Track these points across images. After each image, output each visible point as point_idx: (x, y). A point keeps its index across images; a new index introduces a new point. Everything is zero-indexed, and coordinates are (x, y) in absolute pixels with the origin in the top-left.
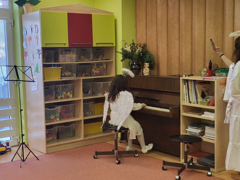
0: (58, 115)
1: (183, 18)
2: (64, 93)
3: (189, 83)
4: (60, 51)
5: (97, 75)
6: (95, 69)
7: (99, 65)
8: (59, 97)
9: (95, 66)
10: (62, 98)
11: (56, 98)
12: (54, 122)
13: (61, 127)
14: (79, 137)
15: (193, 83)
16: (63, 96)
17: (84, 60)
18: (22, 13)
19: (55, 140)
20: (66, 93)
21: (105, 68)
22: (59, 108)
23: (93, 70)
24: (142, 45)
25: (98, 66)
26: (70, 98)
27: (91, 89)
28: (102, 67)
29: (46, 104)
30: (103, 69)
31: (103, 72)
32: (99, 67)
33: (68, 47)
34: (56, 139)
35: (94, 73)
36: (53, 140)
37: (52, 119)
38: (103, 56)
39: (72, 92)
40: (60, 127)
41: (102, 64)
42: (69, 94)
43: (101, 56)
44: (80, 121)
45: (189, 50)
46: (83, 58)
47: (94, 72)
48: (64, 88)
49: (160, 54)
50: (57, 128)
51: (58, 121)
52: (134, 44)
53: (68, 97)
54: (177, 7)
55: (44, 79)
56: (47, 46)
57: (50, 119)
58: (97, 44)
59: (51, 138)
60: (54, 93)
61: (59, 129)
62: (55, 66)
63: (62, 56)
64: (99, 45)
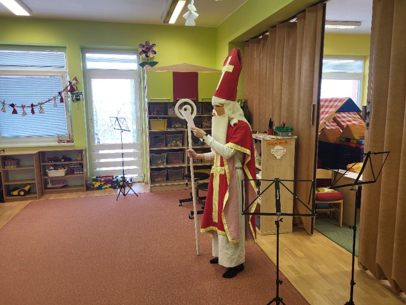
0: (165, 160)
2: (174, 142)
4: (168, 106)
5: (207, 127)
6: (205, 122)
8: (169, 145)
9: (206, 120)
10: (172, 146)
11: (166, 146)
12: (160, 165)
13: (170, 171)
16: (173, 144)
20: (176, 142)
22: (166, 154)
26: (179, 146)
33: (173, 101)
34: (165, 180)
35: (205, 126)
36: (162, 181)
39: (182, 141)
40: (168, 170)
42: (178, 143)
48: (174, 138)
50: (165, 171)
55: (150, 129)
56: (152, 101)
57: (157, 163)
58: (202, 99)
59: (160, 179)
60: (165, 141)
61: (167, 172)
62: (160, 118)
63: (170, 110)
64: (204, 101)
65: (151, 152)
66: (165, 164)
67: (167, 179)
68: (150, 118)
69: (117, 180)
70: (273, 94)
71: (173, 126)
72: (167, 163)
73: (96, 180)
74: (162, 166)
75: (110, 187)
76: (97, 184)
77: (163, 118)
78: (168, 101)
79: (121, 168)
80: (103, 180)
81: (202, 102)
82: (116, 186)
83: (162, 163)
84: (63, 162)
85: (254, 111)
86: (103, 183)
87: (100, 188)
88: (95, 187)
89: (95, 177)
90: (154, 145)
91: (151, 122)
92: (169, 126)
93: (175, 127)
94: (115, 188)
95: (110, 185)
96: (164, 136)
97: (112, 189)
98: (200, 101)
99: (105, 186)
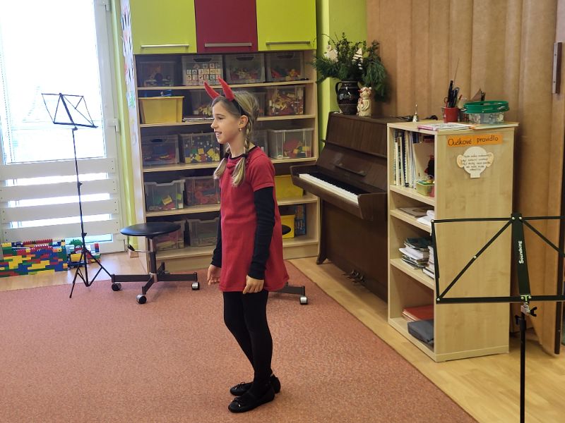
0: (180, 197)
2: (201, 151)
4: (183, 63)
5: (279, 112)
6: (274, 100)
8: (188, 160)
9: (276, 95)
10: (194, 162)
12: (170, 210)
13: (192, 223)
16: (198, 158)
17: (247, 81)
19: (179, 248)
20: (206, 151)
21: (300, 98)
22: (183, 181)
23: (270, 102)
25: (284, 93)
26: (214, 161)
27: (266, 144)
28: (293, 96)
30: (297, 99)
31: (296, 108)
32: (285, 97)
33: (196, 52)
34: (182, 246)
35: (273, 109)
36: (174, 247)
37: (165, 204)
38: (298, 71)
39: (219, 149)
40: (189, 221)
41: (293, 90)
42: (211, 153)
43: (293, 70)
46: (244, 76)
47: (272, 107)
48: (200, 141)
50: (182, 223)
51: (181, 210)
53: (210, 160)
55: (141, 122)
56: (145, 52)
57: (161, 204)
58: (268, 44)
59: (169, 243)
60: (177, 150)
61: (187, 225)
62: (166, 93)
63: (189, 72)
64: (273, 48)
65: (147, 177)
66: (181, 206)
67: (187, 242)
68: (141, 94)
69: (64, 250)
70: (449, 23)
71: (196, 112)
72: (186, 204)
73: (8, 252)
74: (173, 212)
75: (48, 268)
76: (15, 261)
77: (174, 93)
78: (183, 51)
79: (77, 220)
80: (28, 250)
81: (265, 53)
82: (61, 263)
83: (174, 203)
85: (399, 69)
86: (28, 258)
87: (22, 270)
88: (10, 267)
89: (9, 244)
90: (153, 159)
91: (144, 103)
92: (188, 112)
93: (201, 115)
94: (59, 268)
95: (47, 263)
96: (176, 138)
97: (53, 271)
98: (262, 47)
99: (35, 266)
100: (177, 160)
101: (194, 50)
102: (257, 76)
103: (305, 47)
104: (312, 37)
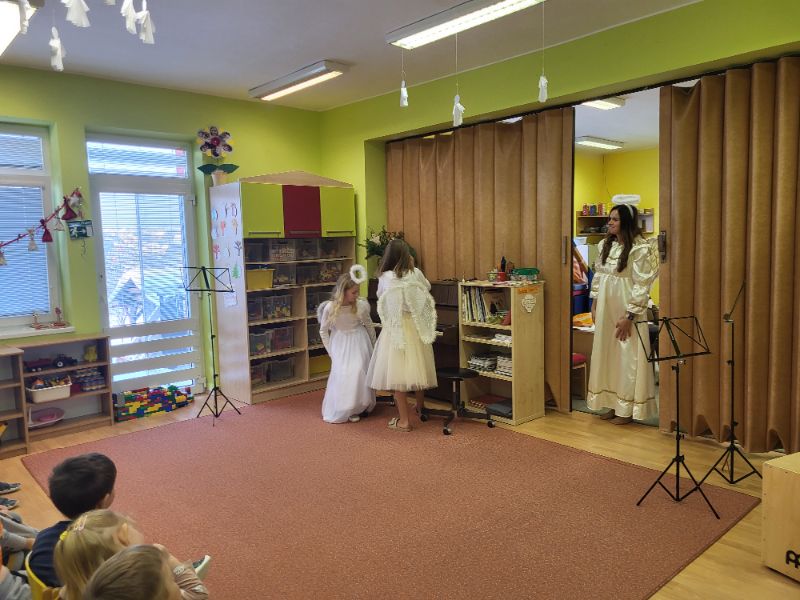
0: (268, 344)
1: (460, 194)
2: (278, 309)
3: (472, 292)
4: (271, 245)
5: (327, 280)
6: (324, 271)
7: (330, 265)
8: (269, 316)
9: (325, 267)
10: (273, 317)
11: (265, 318)
12: (263, 354)
13: (273, 364)
14: (301, 378)
15: (477, 293)
16: (276, 314)
17: (308, 258)
18: (209, 184)
20: (281, 309)
22: (270, 332)
23: (321, 273)
24: (397, 234)
26: (286, 316)
28: (335, 268)
29: (250, 327)
30: (337, 271)
32: (330, 269)
33: (284, 237)
34: (264, 382)
35: (324, 278)
36: (261, 383)
37: (260, 349)
38: (337, 251)
39: (290, 307)
40: (270, 362)
41: (335, 264)
42: (284, 310)
43: (334, 251)
44: (302, 353)
45: (470, 242)
46: (306, 254)
47: (322, 276)
48: (277, 302)
49: (426, 249)
50: (266, 363)
51: (269, 354)
52: (384, 232)
53: (284, 316)
54: (450, 176)
57: (258, 350)
58: (327, 233)
59: (257, 380)
60: (262, 309)
61: (269, 365)
62: (263, 266)
63: (273, 251)
64: (331, 235)
66: (269, 350)
68: (248, 267)
71: (276, 281)
72: (272, 349)
73: (129, 399)
74: (265, 356)
75: (161, 409)
76: (134, 407)
77: (266, 267)
78: (276, 236)
81: (326, 238)
82: (171, 405)
83: (265, 349)
84: (62, 369)
86: (145, 403)
87: (140, 413)
88: (131, 412)
89: (130, 392)
90: (253, 316)
94: (168, 409)
95: (160, 405)
97: (164, 412)
98: (324, 235)
99: (150, 409)
100: (261, 316)
101: (282, 236)
102: (314, 254)
103: (349, 235)
104: (353, 229)
